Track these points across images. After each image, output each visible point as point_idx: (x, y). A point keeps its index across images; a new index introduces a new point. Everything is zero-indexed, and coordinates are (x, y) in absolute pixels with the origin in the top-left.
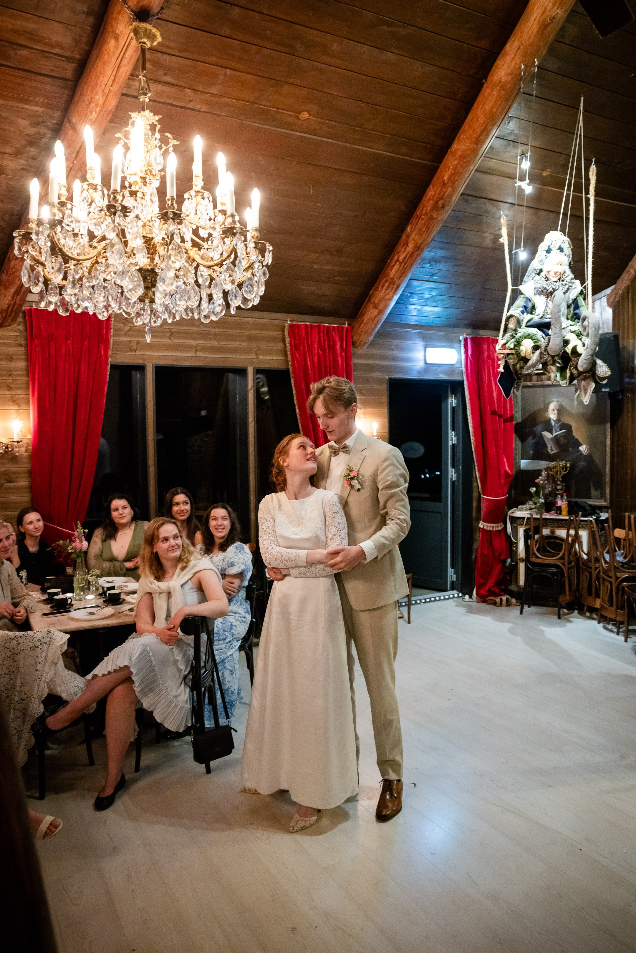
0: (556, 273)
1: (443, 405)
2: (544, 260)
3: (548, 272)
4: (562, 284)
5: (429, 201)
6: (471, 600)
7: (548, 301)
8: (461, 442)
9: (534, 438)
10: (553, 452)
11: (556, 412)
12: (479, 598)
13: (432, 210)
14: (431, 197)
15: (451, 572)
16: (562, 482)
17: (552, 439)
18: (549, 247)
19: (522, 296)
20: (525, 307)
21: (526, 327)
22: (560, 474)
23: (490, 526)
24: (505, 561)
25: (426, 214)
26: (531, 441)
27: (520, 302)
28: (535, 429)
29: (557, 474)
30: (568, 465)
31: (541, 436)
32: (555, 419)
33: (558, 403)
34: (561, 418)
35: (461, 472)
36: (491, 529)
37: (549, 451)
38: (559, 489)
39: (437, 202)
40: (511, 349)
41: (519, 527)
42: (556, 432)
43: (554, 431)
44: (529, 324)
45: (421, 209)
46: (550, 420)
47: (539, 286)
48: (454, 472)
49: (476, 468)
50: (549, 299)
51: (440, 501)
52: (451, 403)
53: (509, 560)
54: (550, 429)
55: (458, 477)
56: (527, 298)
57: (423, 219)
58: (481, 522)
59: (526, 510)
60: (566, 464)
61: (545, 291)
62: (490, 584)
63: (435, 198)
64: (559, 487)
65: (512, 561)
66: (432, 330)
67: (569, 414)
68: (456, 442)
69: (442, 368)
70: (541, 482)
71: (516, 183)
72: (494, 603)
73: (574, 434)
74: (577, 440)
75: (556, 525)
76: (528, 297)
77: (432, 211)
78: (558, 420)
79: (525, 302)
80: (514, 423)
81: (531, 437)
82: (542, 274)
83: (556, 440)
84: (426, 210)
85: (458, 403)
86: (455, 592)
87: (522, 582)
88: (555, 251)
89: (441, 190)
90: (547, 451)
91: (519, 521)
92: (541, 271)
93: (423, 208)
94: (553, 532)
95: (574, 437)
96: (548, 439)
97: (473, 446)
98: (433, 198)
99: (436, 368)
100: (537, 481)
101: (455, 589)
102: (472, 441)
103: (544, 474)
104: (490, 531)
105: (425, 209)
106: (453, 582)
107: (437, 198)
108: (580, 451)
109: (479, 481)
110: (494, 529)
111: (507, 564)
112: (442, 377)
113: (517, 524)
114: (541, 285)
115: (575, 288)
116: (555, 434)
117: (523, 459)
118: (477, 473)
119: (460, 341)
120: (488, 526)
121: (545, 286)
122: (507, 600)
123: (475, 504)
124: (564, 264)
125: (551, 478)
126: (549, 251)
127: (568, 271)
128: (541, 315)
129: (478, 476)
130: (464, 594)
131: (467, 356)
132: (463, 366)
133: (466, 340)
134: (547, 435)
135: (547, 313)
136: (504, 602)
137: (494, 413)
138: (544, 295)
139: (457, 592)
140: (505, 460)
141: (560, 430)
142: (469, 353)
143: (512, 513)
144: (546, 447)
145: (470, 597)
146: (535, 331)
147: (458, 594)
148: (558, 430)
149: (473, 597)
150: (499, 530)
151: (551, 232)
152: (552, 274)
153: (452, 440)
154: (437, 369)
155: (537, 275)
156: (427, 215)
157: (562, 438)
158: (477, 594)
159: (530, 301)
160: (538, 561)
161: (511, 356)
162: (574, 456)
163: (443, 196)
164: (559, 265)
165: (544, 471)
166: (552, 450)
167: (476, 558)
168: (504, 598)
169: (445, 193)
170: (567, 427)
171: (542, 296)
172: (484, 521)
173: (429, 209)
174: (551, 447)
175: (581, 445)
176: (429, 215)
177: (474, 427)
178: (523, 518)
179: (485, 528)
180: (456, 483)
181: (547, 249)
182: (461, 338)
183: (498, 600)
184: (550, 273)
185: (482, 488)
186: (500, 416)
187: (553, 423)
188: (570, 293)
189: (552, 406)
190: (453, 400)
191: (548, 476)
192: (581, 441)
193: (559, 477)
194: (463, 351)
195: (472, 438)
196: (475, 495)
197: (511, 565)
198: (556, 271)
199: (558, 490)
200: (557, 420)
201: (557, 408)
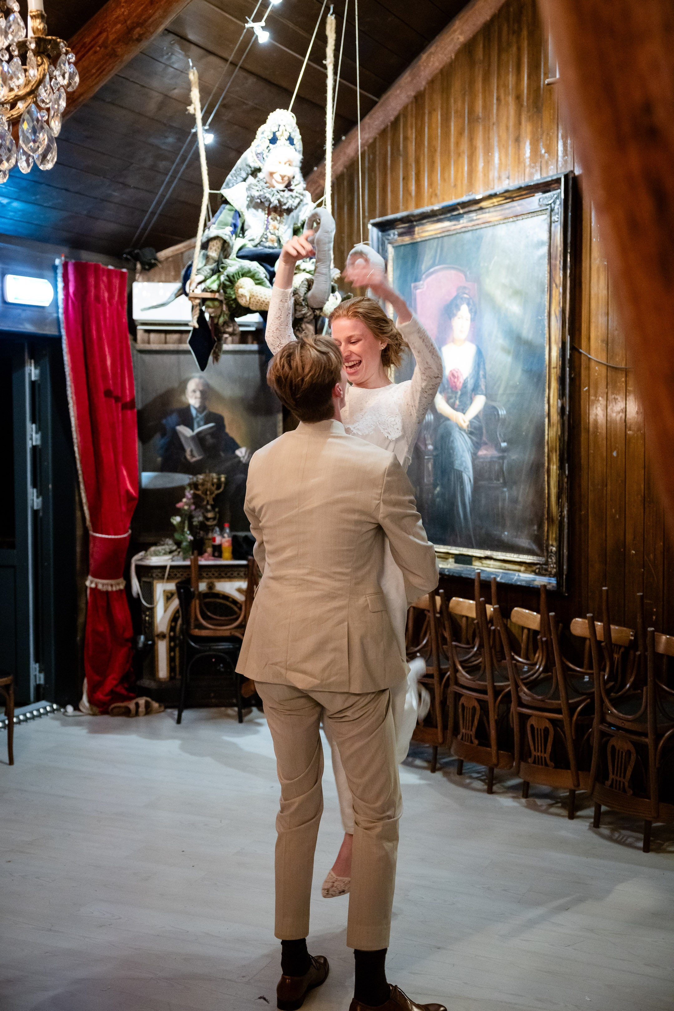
0: (283, 177)
1: (15, 376)
2: (265, 152)
3: (271, 174)
4: (292, 196)
5: (115, 24)
6: (77, 713)
7: (270, 220)
8: (50, 441)
9: (163, 435)
10: (194, 460)
11: (198, 394)
12: (96, 709)
13: (118, 41)
14: (121, 18)
15: (34, 667)
16: (213, 507)
17: (193, 438)
18: (274, 134)
19: (228, 207)
20: (235, 226)
21: (238, 257)
22: (211, 494)
23: (107, 584)
24: (135, 641)
25: (104, 45)
26: (158, 441)
27: (225, 214)
28: (164, 421)
29: (206, 494)
30: (223, 479)
31: (175, 435)
32: (197, 405)
33: (202, 381)
34: (207, 403)
35: (50, 494)
36: (110, 589)
37: (189, 457)
38: (210, 518)
39: (130, 30)
40: (212, 291)
41: (155, 582)
42: (199, 426)
43: (196, 425)
44: (240, 254)
45: (94, 34)
46: (188, 407)
47: (256, 194)
48: (35, 494)
49: (82, 486)
50: (270, 217)
51: (12, 546)
52: (30, 375)
53: (142, 638)
54: (189, 423)
55: (44, 503)
56: (236, 211)
57: (95, 52)
58: (90, 578)
59: (165, 554)
60: (219, 479)
61: (267, 204)
62: (111, 682)
63: (129, 22)
64: (210, 515)
65: (147, 639)
66: (10, 243)
67: (219, 398)
68: (39, 443)
69: (28, 313)
70: (186, 507)
71: (247, 22)
72: (127, 713)
73: (227, 430)
74: (232, 441)
75: (216, 574)
76: (238, 209)
77: (118, 43)
78: (202, 408)
79: (234, 218)
80: (136, 410)
81: (158, 436)
82: (260, 175)
83: (199, 439)
84: (107, 37)
85: (42, 374)
86: (43, 703)
87: (163, 671)
88: (282, 141)
89: (145, 10)
90: (185, 458)
91: (156, 572)
92: (259, 170)
93: (100, 33)
94: (211, 586)
95: (227, 434)
96: (186, 437)
97: (76, 449)
98: (126, 22)
99: (19, 311)
100: (179, 505)
101: (43, 699)
102: (75, 441)
103: (189, 493)
104: (107, 592)
105: (104, 35)
106: (38, 687)
107: (133, 23)
108: (237, 457)
109: (86, 508)
110: (114, 589)
111: (141, 645)
112: (29, 328)
113: (152, 577)
114: (262, 193)
115: (307, 204)
116: (197, 430)
117: (145, 470)
118: (83, 495)
119: (55, 268)
120: (103, 585)
121: (268, 195)
122: (147, 705)
123: (78, 549)
124: (294, 164)
125: (197, 500)
126: (274, 140)
127: (299, 177)
128: (257, 241)
129: (84, 500)
130: (63, 705)
131: (67, 294)
132: (61, 310)
133: (65, 265)
134: (185, 431)
135: (266, 238)
136: (142, 709)
137: (108, 393)
138: (263, 210)
139: (49, 704)
140: (125, 473)
141: (206, 423)
142: (71, 290)
143: (141, 560)
144: (184, 450)
145: (76, 708)
146: (254, 266)
147: (52, 707)
148: (202, 423)
149: (81, 708)
150: (120, 590)
151: (278, 110)
152: (277, 177)
153: (31, 439)
154: (20, 315)
155: (250, 177)
156: (106, 48)
157: (208, 437)
158: (90, 701)
159: (240, 216)
160: (204, 633)
161: (208, 303)
162: (228, 464)
163: (145, 21)
164: (287, 164)
165: (188, 489)
166: (192, 456)
167: (83, 639)
168: (142, 701)
169: (150, 18)
170: (218, 420)
171: (260, 210)
172: (95, 576)
173: (112, 37)
174: (192, 451)
175: (238, 447)
176: (110, 48)
177: (79, 417)
178: (164, 568)
179: (100, 587)
180: (41, 514)
181: (271, 136)
182: (57, 262)
183: (132, 706)
184: (274, 176)
185: (92, 521)
186: (117, 399)
187: (194, 412)
188: (300, 211)
189: (192, 385)
190: (33, 368)
191: (195, 496)
192: (238, 441)
193: (210, 498)
194: (60, 285)
195: (75, 435)
196: (79, 532)
197: (145, 644)
198: (283, 174)
199: (208, 519)
200: (200, 407)
201: (201, 388)
